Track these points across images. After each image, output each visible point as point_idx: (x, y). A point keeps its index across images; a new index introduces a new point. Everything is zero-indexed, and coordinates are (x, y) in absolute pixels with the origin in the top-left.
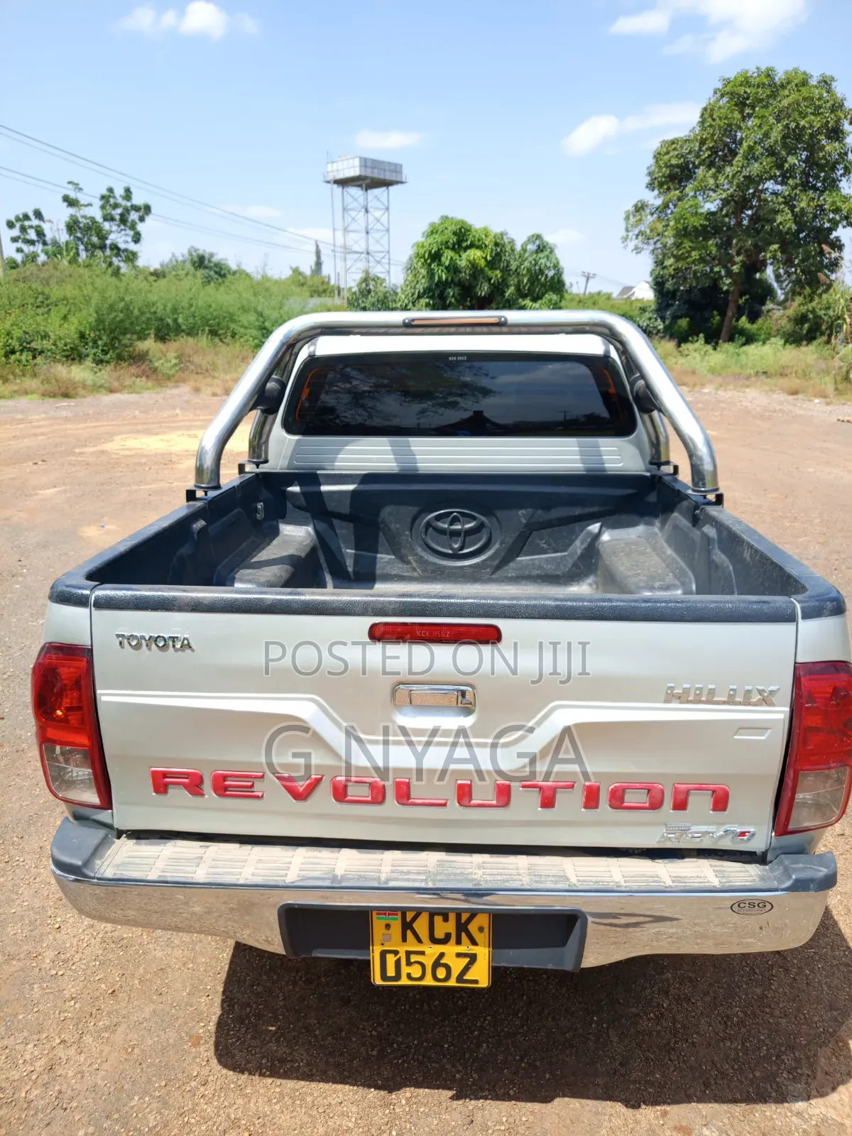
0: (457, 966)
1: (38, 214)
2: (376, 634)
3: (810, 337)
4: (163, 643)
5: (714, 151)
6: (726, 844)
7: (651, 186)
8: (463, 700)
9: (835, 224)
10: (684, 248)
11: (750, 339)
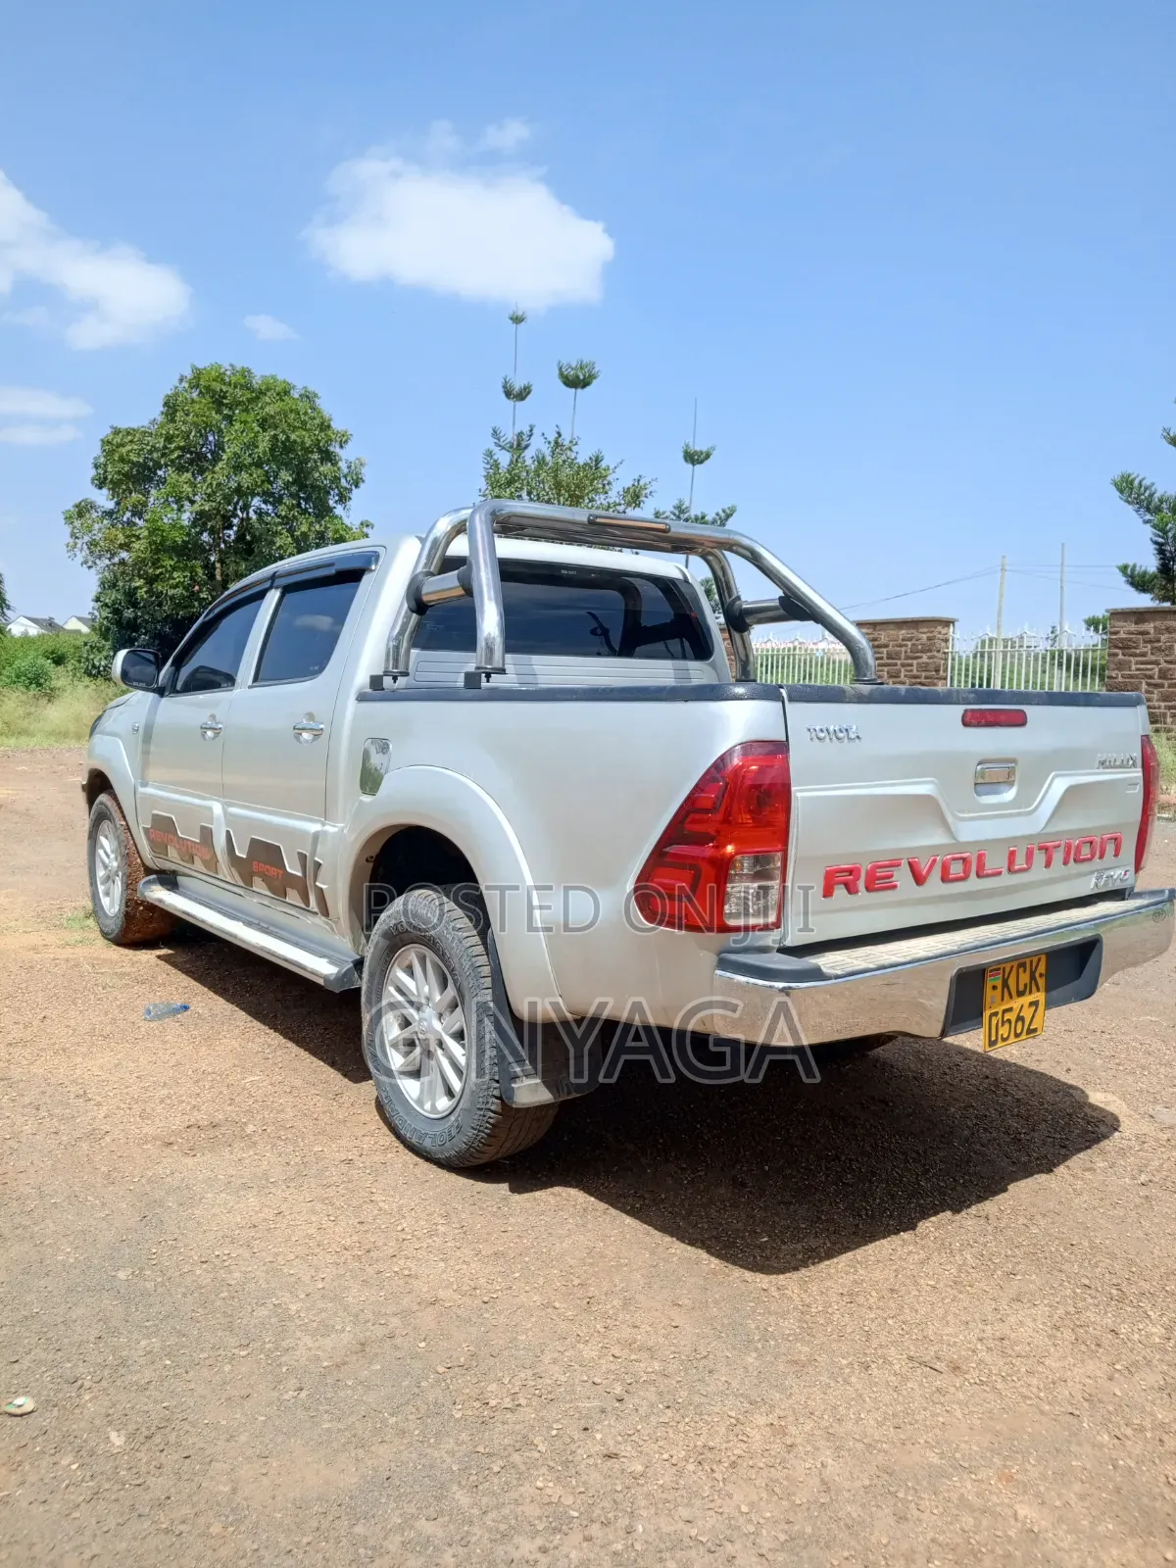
6: (1118, 885)
7: (101, 483)
10: (163, 567)
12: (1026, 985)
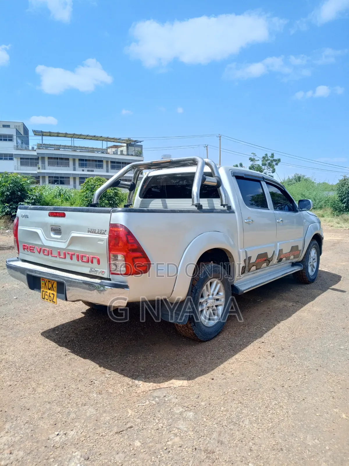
0: (52, 296)
1: (241, 165)
2: (49, 215)
6: (100, 275)
12: (50, 288)
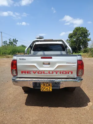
0: (49, 89)
1: (6, 41)
2: (42, 58)
3: (86, 52)
4: (23, 59)
5: (75, 35)
6: (73, 77)
7: (68, 38)
8: (49, 64)
9: (87, 41)
10: (72, 44)
11: (79, 53)
